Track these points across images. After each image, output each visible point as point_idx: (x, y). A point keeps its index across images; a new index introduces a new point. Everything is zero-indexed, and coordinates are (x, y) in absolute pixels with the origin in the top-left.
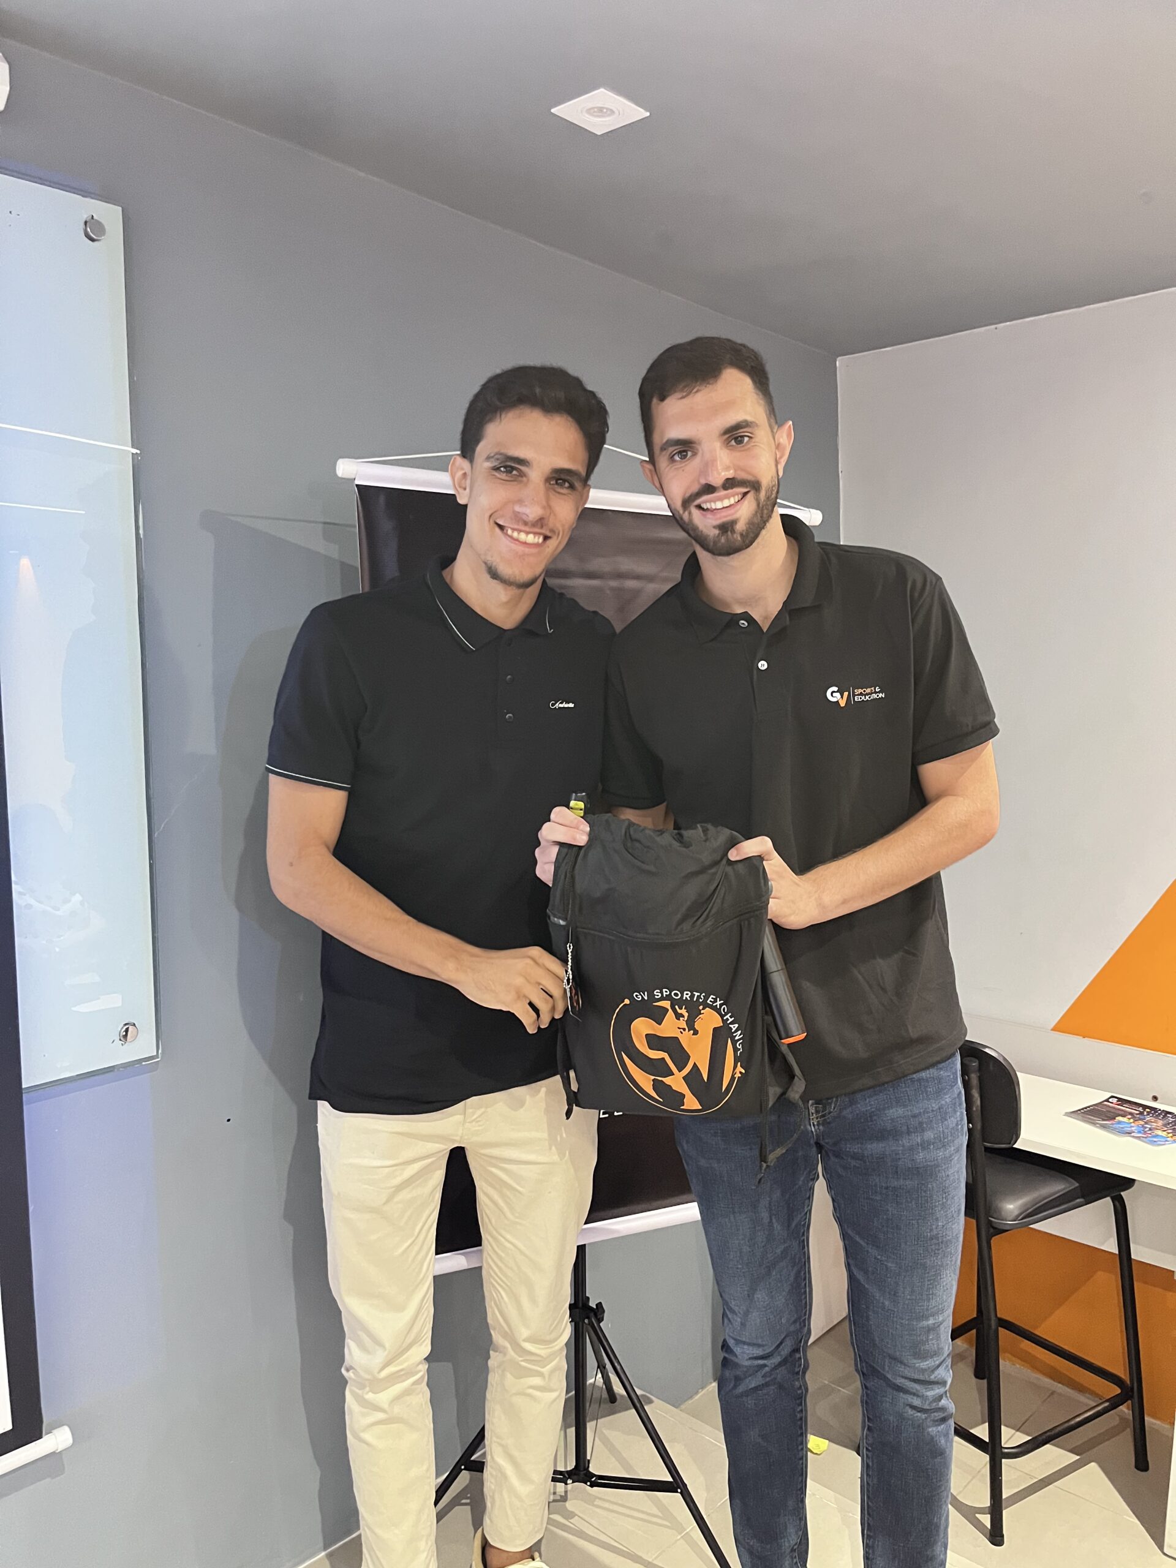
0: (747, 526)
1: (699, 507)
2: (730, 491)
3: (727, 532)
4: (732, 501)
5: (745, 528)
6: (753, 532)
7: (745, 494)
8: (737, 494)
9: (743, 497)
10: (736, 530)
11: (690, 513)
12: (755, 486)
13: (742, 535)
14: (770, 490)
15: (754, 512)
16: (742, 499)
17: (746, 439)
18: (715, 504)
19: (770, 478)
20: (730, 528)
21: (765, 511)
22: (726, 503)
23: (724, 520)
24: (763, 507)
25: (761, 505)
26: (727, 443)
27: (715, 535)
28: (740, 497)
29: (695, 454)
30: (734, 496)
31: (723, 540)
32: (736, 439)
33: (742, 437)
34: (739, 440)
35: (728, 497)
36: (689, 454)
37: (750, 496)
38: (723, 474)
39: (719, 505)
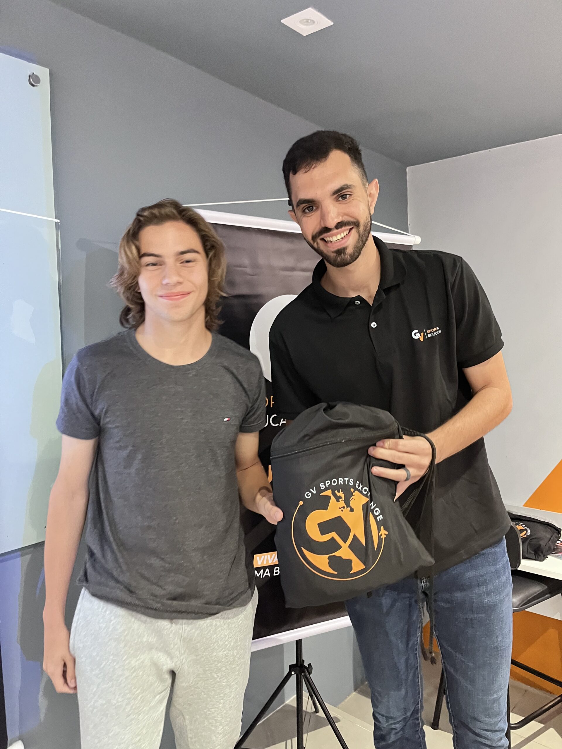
0: (354, 249)
1: (323, 239)
2: (340, 229)
3: (341, 254)
4: (342, 235)
5: (352, 251)
6: (357, 252)
7: (351, 230)
8: (345, 230)
9: (350, 231)
10: (347, 253)
11: (317, 243)
12: (356, 224)
13: (350, 255)
14: (366, 226)
15: (357, 240)
16: (349, 233)
17: (348, 196)
18: (332, 238)
19: (365, 218)
20: (343, 252)
21: (364, 238)
22: (339, 237)
23: (339, 247)
24: (362, 236)
25: (361, 235)
26: (337, 200)
27: (334, 256)
28: (347, 232)
29: (317, 208)
30: (343, 232)
31: (339, 259)
32: (342, 196)
33: (346, 195)
34: (344, 197)
35: (339, 233)
36: (314, 208)
37: (354, 231)
38: (335, 220)
39: (335, 239)
